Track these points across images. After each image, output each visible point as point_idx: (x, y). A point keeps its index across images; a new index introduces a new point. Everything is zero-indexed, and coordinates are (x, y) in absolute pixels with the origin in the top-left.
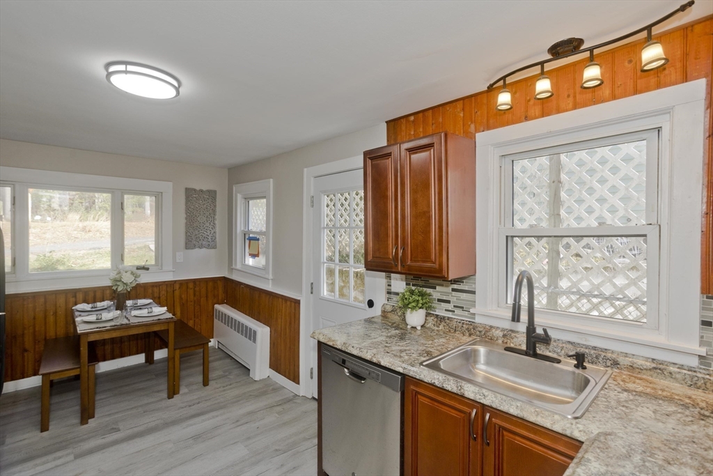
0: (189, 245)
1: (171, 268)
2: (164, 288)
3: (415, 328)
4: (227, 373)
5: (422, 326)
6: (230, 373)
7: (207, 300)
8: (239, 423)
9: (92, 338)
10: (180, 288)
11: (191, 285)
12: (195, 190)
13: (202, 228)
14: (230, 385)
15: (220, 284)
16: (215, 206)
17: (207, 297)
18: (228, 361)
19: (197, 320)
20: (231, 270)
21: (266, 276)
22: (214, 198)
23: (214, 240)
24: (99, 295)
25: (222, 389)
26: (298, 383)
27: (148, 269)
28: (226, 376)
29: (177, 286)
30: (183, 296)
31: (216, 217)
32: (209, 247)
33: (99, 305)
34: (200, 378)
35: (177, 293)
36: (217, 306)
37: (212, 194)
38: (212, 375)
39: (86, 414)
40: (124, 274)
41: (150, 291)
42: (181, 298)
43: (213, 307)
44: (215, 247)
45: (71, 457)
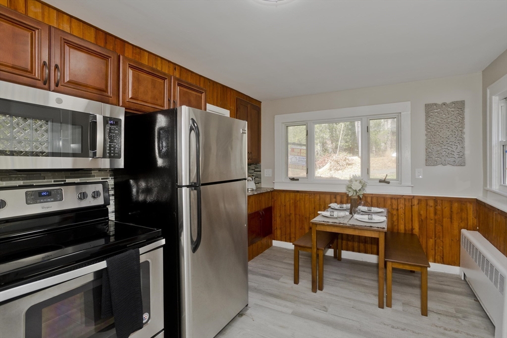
0: (430, 161)
1: (410, 184)
2: (403, 201)
4: (460, 315)
6: (464, 317)
7: (451, 222)
9: (319, 228)
10: (418, 204)
11: (431, 203)
12: (436, 104)
13: (445, 143)
14: (457, 332)
15: (471, 208)
16: (463, 118)
17: (451, 218)
18: (470, 300)
19: (438, 241)
20: (486, 191)
23: (462, 156)
25: (442, 330)
27: (388, 183)
28: (457, 317)
29: (415, 202)
30: (422, 212)
31: (465, 130)
32: (454, 164)
35: (416, 208)
36: (464, 231)
37: (460, 106)
41: (389, 202)
42: (420, 215)
43: (460, 232)
44: (462, 164)
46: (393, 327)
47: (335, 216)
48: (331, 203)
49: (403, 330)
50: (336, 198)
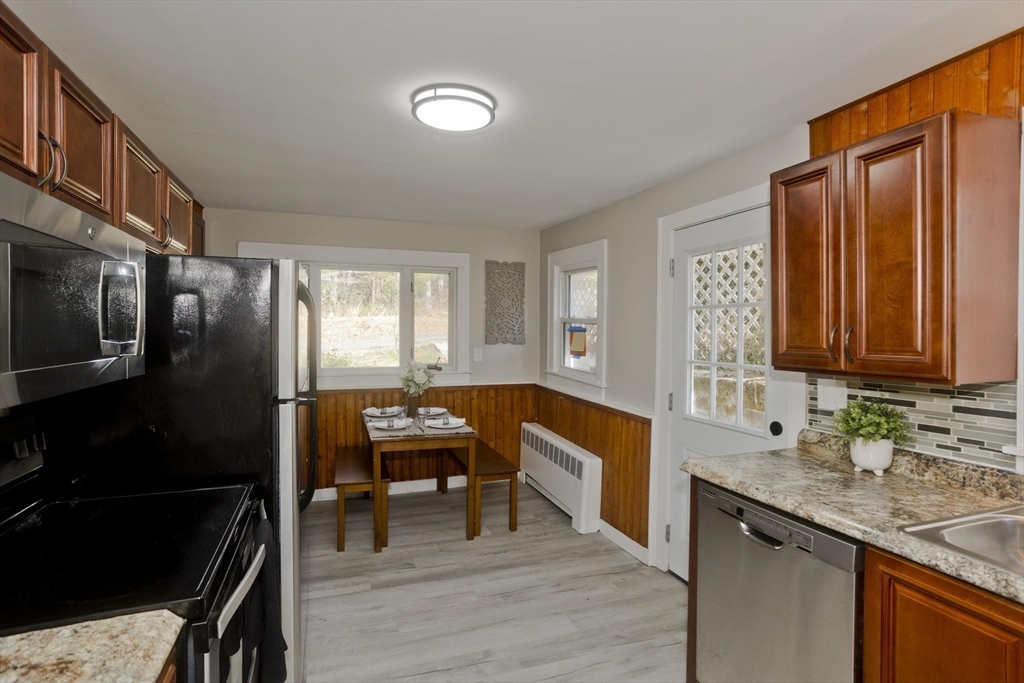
0: (491, 337)
1: (467, 370)
2: (460, 395)
3: (871, 472)
4: (540, 519)
5: (886, 471)
6: (544, 519)
7: (512, 415)
8: (561, 588)
9: (386, 448)
10: (478, 396)
11: (492, 394)
12: (497, 263)
13: (506, 315)
14: (546, 534)
15: (529, 394)
16: (523, 285)
17: (512, 411)
18: (540, 502)
19: (499, 442)
20: (544, 374)
21: (598, 383)
22: (522, 273)
23: (521, 332)
24: (387, 399)
25: (534, 538)
26: (646, 546)
27: (440, 369)
28: (538, 522)
29: (475, 394)
30: (482, 408)
31: (525, 300)
32: (515, 342)
33: (389, 410)
34: (506, 520)
35: (475, 403)
36: (525, 425)
37: (519, 268)
38: (521, 518)
39: (380, 542)
40: (417, 372)
41: (443, 398)
42: (480, 411)
43: (520, 426)
44: (522, 342)
45: (368, 586)
46: (495, 553)
47: (395, 427)
48: (365, 409)
49: (505, 551)
50: (364, 399)
